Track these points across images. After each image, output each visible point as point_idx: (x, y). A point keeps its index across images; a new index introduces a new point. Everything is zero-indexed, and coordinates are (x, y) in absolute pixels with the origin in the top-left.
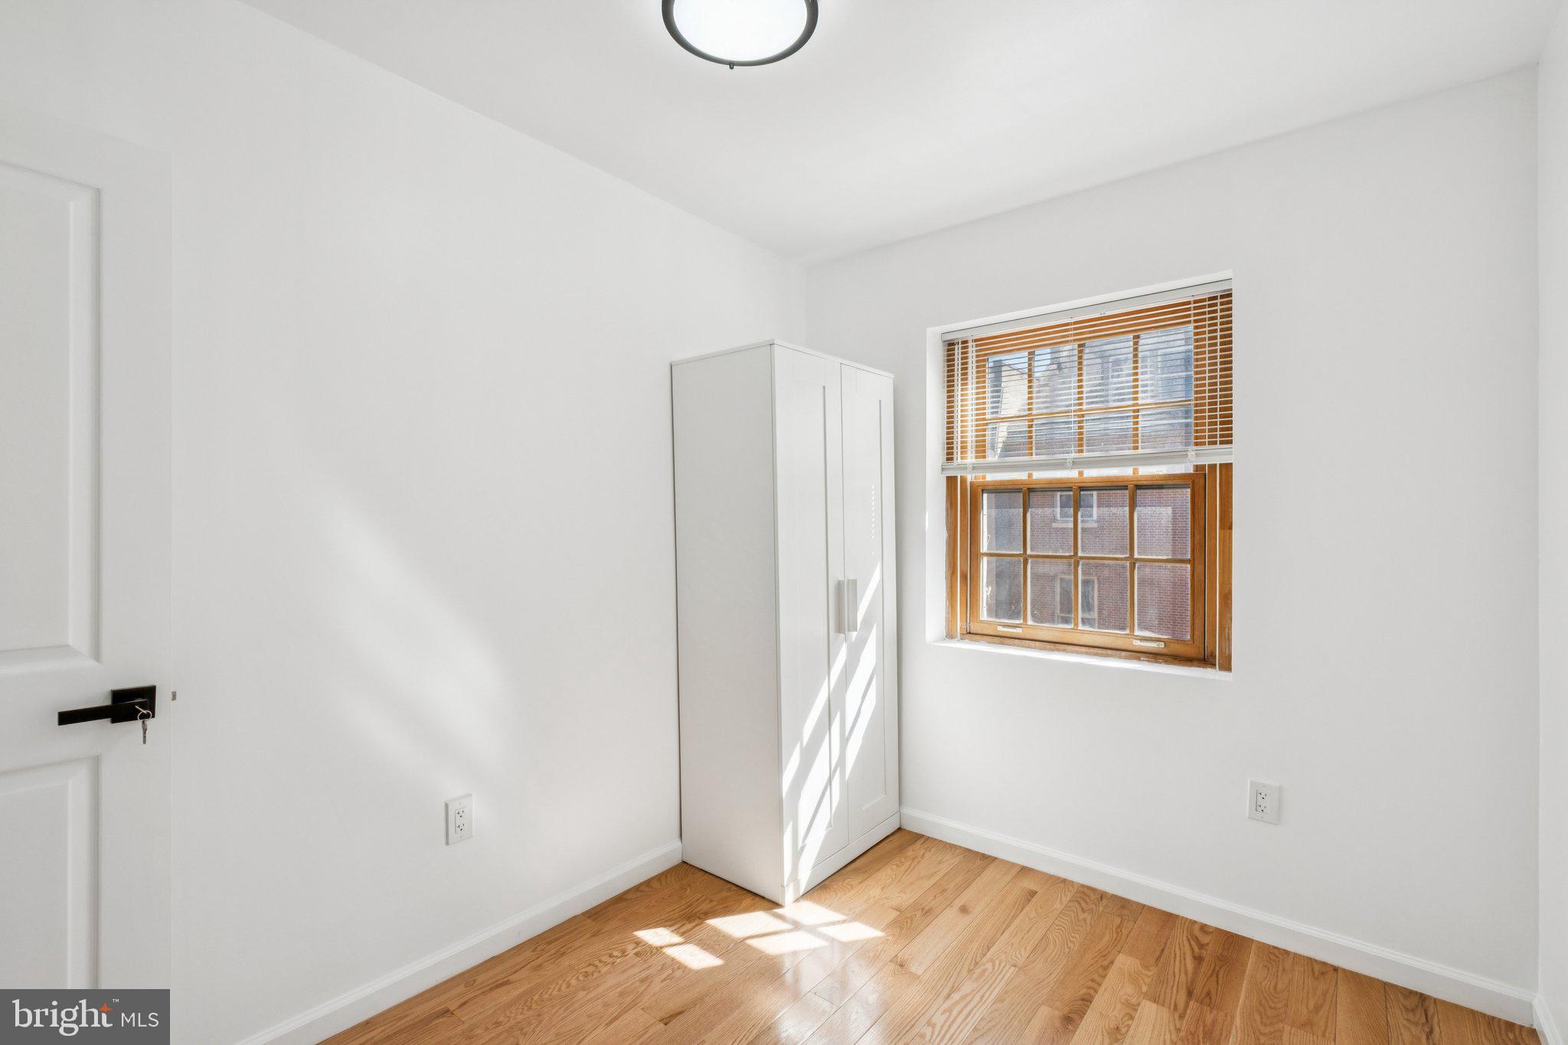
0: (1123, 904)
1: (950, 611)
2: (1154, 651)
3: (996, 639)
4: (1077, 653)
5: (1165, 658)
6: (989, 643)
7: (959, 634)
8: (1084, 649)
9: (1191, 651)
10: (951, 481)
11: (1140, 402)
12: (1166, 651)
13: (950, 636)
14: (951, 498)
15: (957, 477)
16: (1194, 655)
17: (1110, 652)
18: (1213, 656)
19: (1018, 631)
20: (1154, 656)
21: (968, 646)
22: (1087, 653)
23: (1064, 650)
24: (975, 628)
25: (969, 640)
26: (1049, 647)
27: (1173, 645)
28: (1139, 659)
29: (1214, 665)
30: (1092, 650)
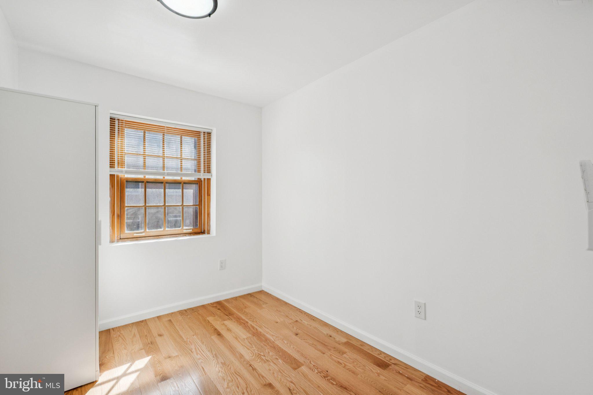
0: (192, 309)
1: (112, 231)
2: (189, 233)
3: (134, 239)
4: (166, 238)
5: (193, 234)
6: (131, 241)
7: (116, 240)
8: (169, 236)
9: (198, 231)
10: (112, 176)
11: (183, 157)
12: (192, 232)
13: (112, 241)
14: (112, 183)
15: (115, 175)
16: (200, 232)
17: (177, 235)
18: (205, 231)
19: (143, 234)
20: (190, 234)
21: (121, 244)
22: (170, 237)
23: (162, 238)
24: (122, 236)
25: (121, 242)
26: (156, 238)
27: (194, 230)
28: (186, 236)
29: (205, 233)
30: (172, 236)
